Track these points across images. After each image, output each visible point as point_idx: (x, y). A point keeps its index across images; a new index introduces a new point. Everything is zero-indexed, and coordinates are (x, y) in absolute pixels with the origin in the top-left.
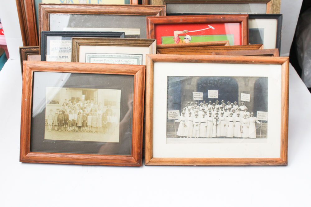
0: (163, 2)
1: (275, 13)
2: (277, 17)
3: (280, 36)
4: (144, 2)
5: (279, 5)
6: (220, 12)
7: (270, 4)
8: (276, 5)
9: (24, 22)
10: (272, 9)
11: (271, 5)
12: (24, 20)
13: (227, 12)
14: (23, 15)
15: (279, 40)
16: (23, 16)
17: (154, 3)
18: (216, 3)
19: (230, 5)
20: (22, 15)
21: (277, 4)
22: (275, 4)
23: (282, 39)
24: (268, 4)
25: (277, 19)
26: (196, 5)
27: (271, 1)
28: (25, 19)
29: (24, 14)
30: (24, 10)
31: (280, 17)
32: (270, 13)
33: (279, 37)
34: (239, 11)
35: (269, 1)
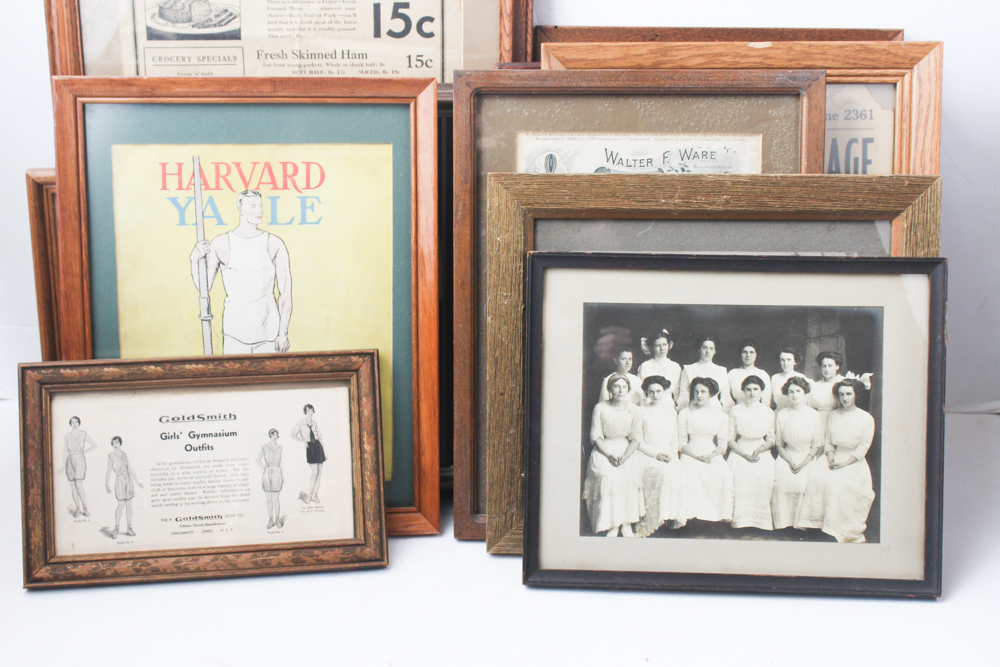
0: (525, 215)
1: (921, 254)
2: (929, 266)
3: (943, 335)
4: (460, 213)
5: (933, 226)
6: (723, 250)
7: (901, 223)
8: (923, 229)
9: (51, 272)
10: (908, 241)
11: (905, 225)
12: (51, 267)
13: (751, 250)
14: (49, 247)
15: (939, 348)
16: (49, 253)
17: (494, 217)
18: (709, 220)
19: (760, 224)
20: (46, 250)
21: (925, 223)
22: (919, 224)
23: (949, 344)
24: (894, 222)
25: (929, 274)
26: (641, 225)
27: (904, 214)
28: (55, 263)
29: (54, 245)
30: (53, 234)
31: (940, 267)
32: (902, 252)
33: (939, 337)
34: (793, 248)
35: (897, 213)
